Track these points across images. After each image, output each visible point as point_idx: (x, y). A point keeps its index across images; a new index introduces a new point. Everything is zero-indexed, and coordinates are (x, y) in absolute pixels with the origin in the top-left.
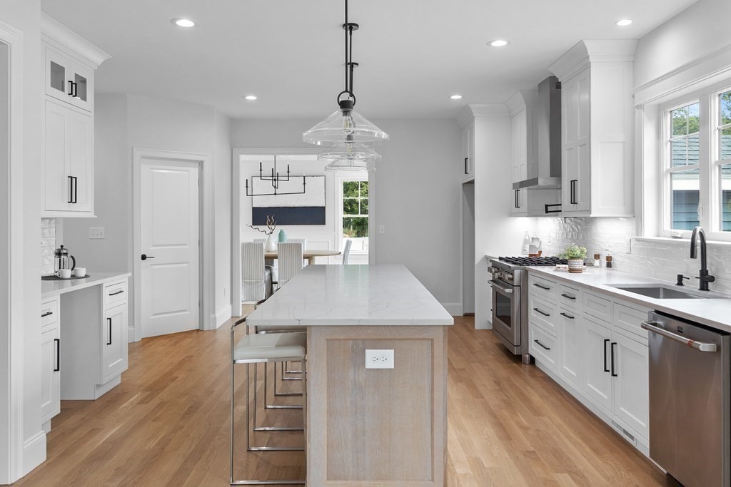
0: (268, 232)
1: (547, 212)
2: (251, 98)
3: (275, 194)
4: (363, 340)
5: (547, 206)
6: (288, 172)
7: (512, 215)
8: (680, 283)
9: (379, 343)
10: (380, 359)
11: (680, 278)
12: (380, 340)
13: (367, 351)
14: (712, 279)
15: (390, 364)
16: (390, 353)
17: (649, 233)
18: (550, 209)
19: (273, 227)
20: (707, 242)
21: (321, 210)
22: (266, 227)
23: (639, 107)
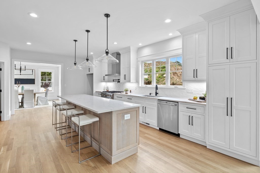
0: (17, 86)
1: (113, 81)
2: (29, 43)
3: (21, 75)
4: (124, 113)
5: (113, 80)
6: (25, 68)
7: (102, 82)
8: (150, 95)
9: (127, 113)
10: (127, 117)
11: (150, 94)
12: (127, 112)
13: (125, 115)
14: (158, 93)
15: (129, 118)
16: (129, 115)
17: (140, 86)
18: (114, 80)
19: (19, 85)
20: (158, 87)
21: (34, 80)
22: (17, 85)
23: (139, 61)
